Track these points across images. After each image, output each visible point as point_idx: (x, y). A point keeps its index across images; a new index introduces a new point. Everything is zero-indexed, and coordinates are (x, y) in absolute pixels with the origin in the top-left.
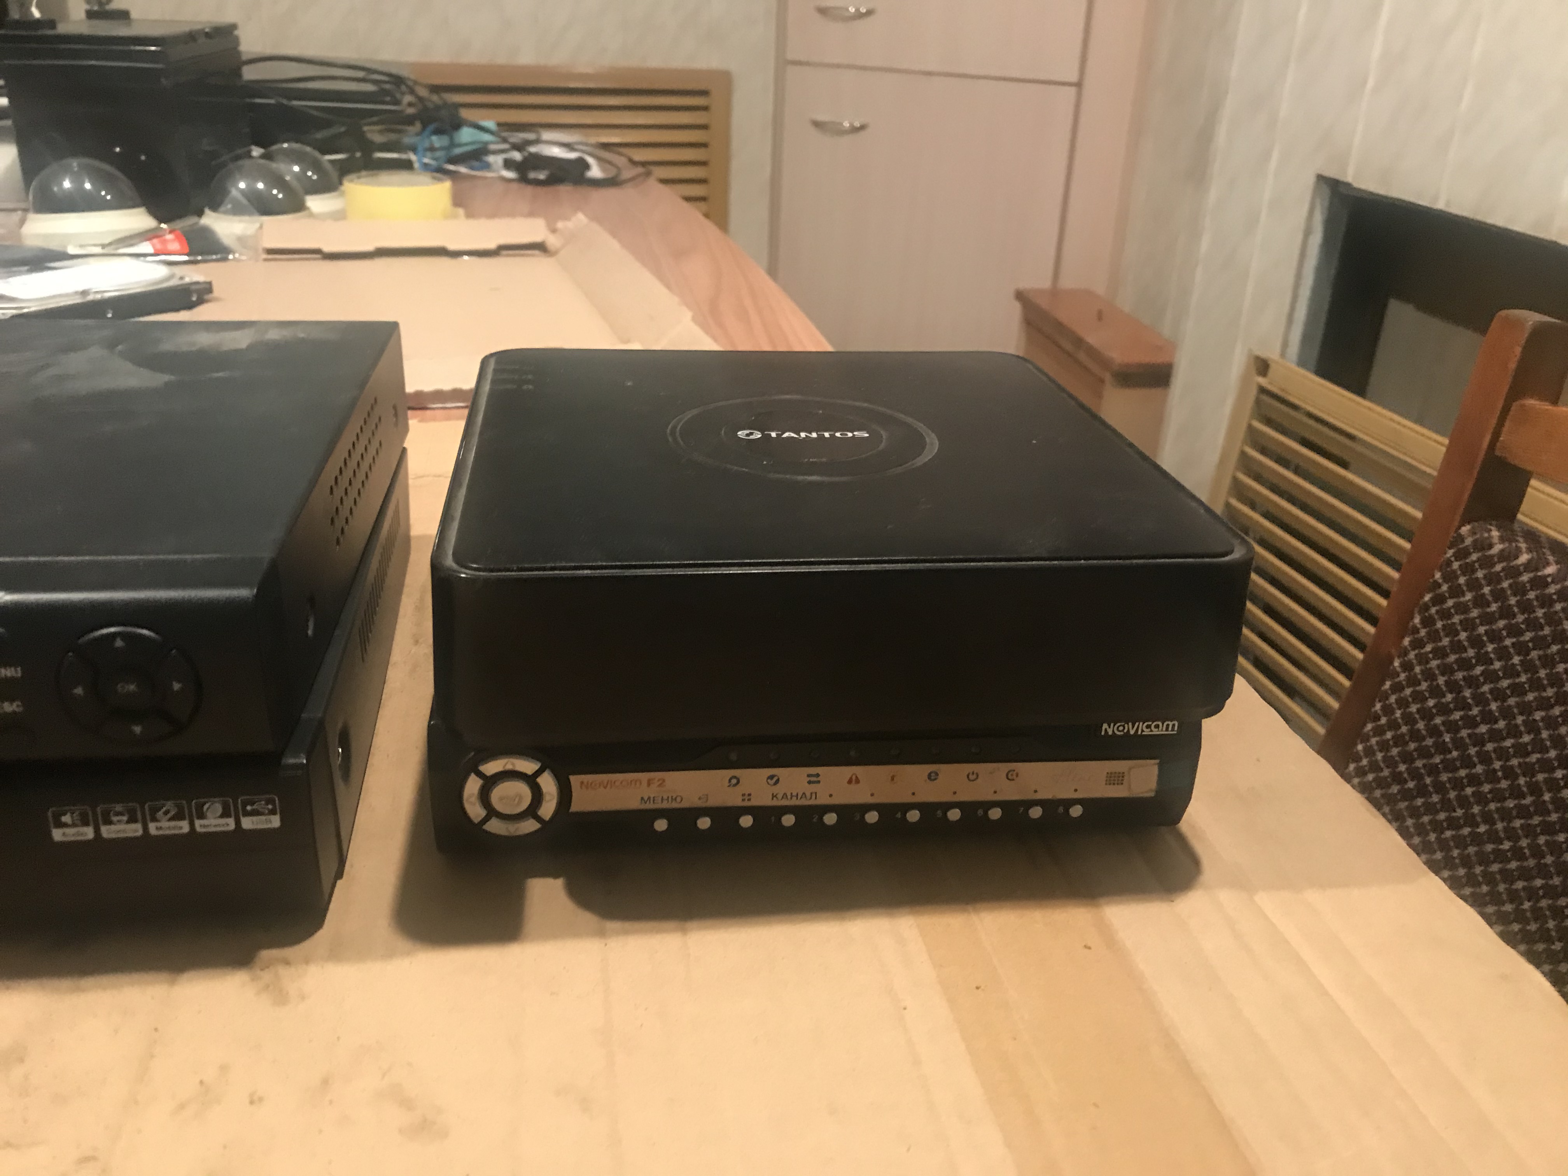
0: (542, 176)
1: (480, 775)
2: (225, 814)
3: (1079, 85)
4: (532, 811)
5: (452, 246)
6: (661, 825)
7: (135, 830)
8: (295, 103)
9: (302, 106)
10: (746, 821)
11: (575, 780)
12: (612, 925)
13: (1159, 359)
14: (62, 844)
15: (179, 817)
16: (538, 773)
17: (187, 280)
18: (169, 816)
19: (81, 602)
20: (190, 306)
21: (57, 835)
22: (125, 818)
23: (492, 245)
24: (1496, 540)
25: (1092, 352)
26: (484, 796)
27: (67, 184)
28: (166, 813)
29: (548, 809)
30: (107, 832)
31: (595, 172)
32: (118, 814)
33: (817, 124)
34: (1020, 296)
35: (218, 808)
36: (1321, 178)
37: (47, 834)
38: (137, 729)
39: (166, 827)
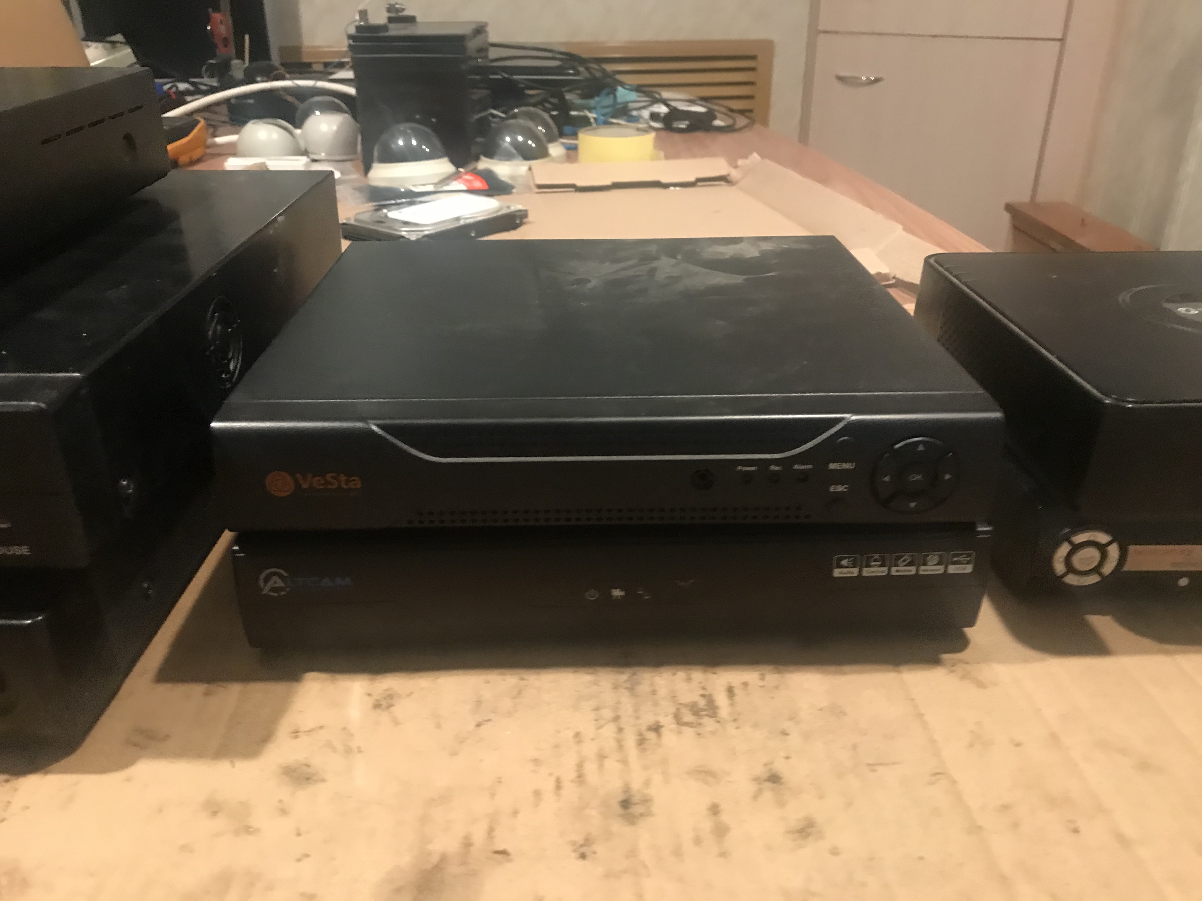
0: (683, 125)
1: (1071, 543)
2: (939, 563)
3: (1062, 40)
4: (1097, 569)
5: (664, 180)
6: (1184, 582)
7: (881, 571)
8: (516, 77)
9: (520, 79)
11: (1132, 548)
14: (838, 579)
15: (910, 564)
16: (1109, 543)
17: (512, 209)
18: (906, 563)
19: (899, 420)
20: (515, 227)
21: (837, 573)
22: (879, 563)
23: (692, 179)
26: (1068, 559)
27: (401, 143)
28: (904, 561)
29: (1108, 568)
30: (866, 572)
32: (875, 561)
33: (840, 79)
34: (1009, 208)
35: (936, 559)
37: (831, 571)
38: (913, 505)
39: (902, 570)
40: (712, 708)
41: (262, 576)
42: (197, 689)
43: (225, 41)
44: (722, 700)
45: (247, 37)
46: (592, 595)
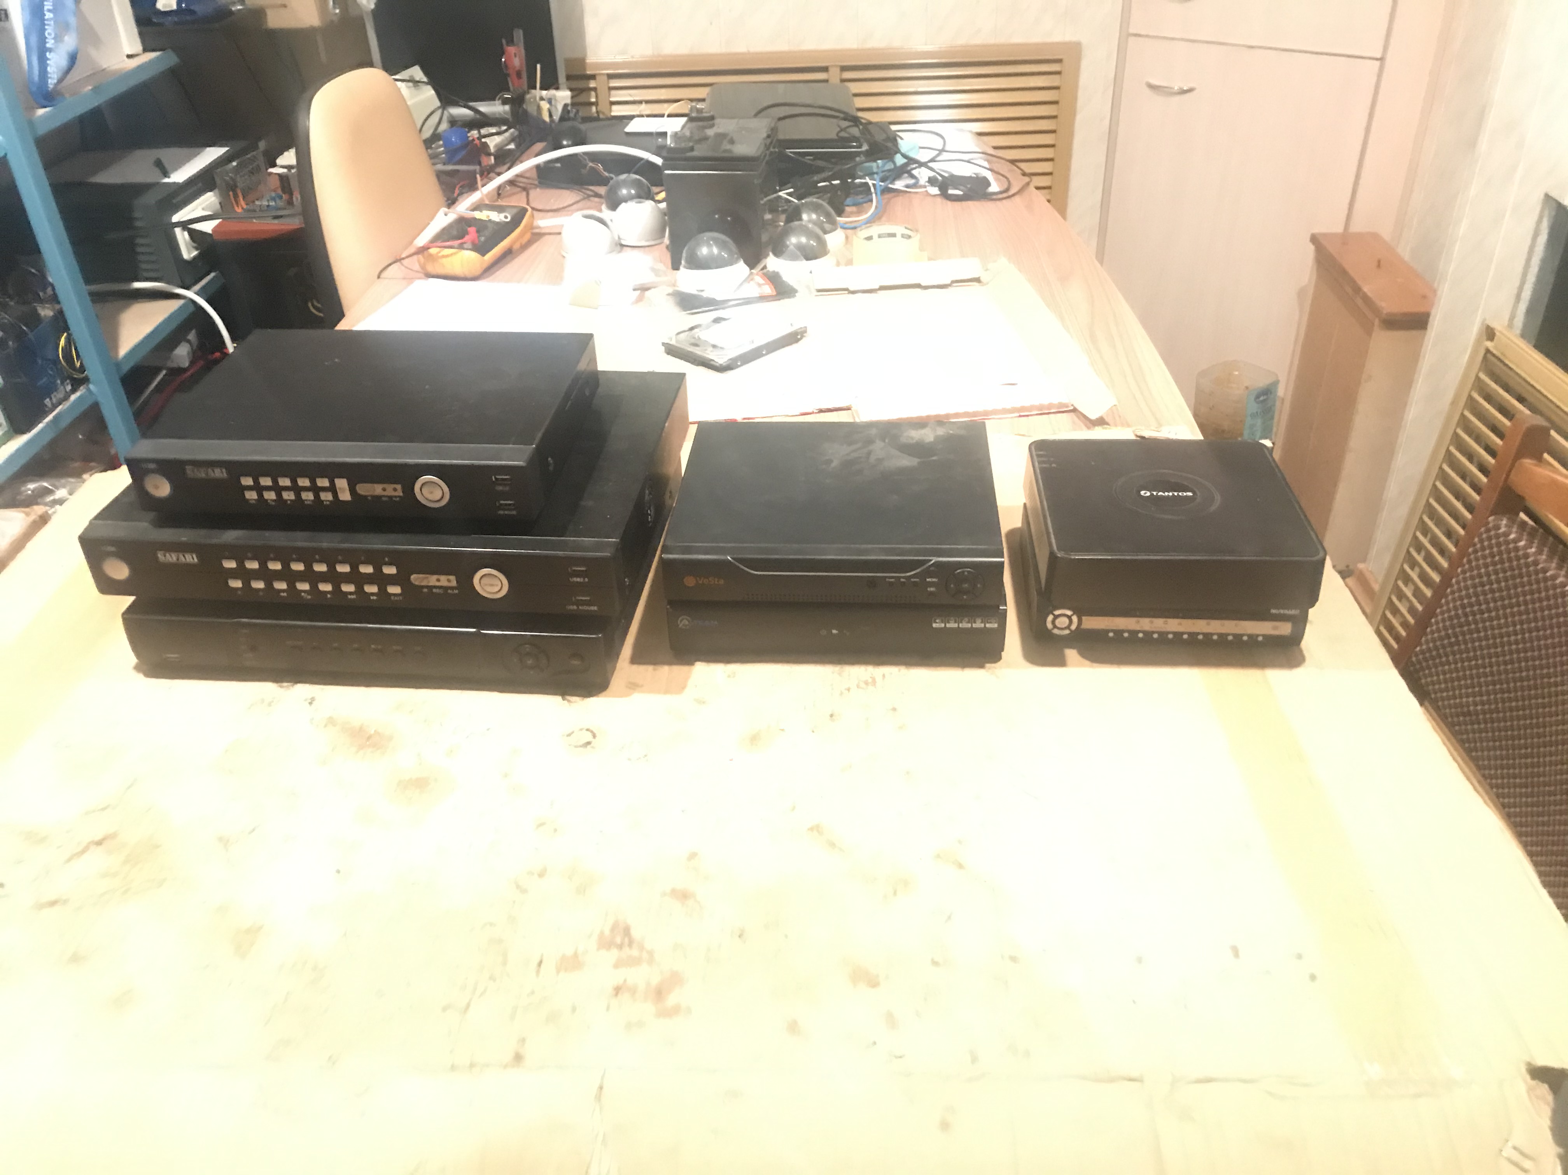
0: (957, 193)
1: (1053, 614)
2: (982, 622)
3: (1381, 59)
4: (1068, 627)
6: (1111, 634)
7: (956, 625)
10: (1141, 635)
11: (1084, 618)
12: (1095, 665)
13: (1421, 309)
14: (936, 628)
15: (968, 622)
16: (1072, 615)
21: (934, 625)
22: (953, 622)
23: (948, 281)
24: (1503, 526)
25: (1366, 299)
26: (1053, 622)
27: (704, 250)
28: (965, 621)
29: (1073, 627)
30: (948, 625)
31: (994, 188)
32: (952, 620)
33: (1151, 87)
34: (1314, 239)
35: (980, 621)
36: (1548, 197)
37: (932, 625)
38: (965, 597)
39: (965, 625)
40: (874, 682)
41: (680, 619)
42: (650, 668)
43: (519, 74)
44: (879, 679)
45: (538, 66)
46: (824, 632)
